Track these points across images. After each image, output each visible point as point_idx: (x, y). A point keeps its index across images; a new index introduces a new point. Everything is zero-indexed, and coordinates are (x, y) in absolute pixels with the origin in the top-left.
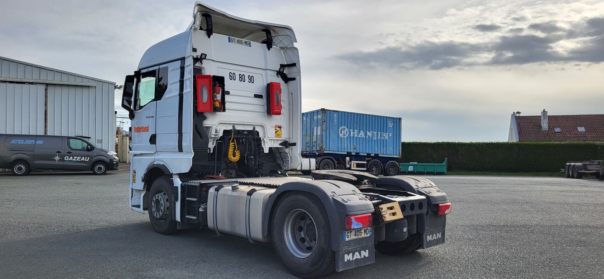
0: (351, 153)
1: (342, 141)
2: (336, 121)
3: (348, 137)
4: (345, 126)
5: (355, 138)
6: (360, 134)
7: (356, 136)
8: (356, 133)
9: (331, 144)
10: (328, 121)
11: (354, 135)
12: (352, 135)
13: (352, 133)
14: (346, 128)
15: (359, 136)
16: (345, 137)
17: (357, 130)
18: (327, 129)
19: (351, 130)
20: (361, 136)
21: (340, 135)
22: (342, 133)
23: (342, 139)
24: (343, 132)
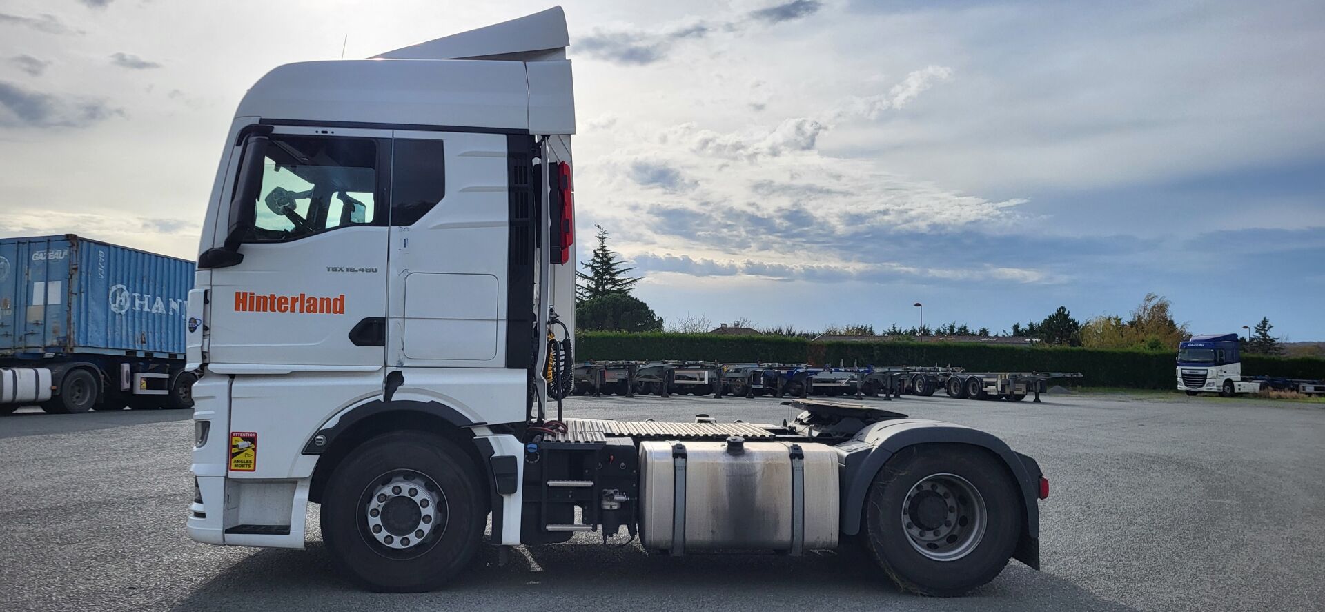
0: (134, 352)
1: (117, 322)
2: (102, 269)
3: (130, 313)
4: (122, 284)
5: (144, 313)
6: (156, 305)
7: (146, 309)
8: (146, 302)
9: (90, 329)
10: (84, 269)
11: (142, 306)
12: (137, 308)
13: (137, 302)
14: (124, 288)
15: (154, 311)
16: (123, 312)
17: (149, 296)
18: (82, 290)
19: (136, 295)
20: (157, 309)
21: (113, 305)
22: (118, 302)
23: (117, 317)
24: (118, 299)
